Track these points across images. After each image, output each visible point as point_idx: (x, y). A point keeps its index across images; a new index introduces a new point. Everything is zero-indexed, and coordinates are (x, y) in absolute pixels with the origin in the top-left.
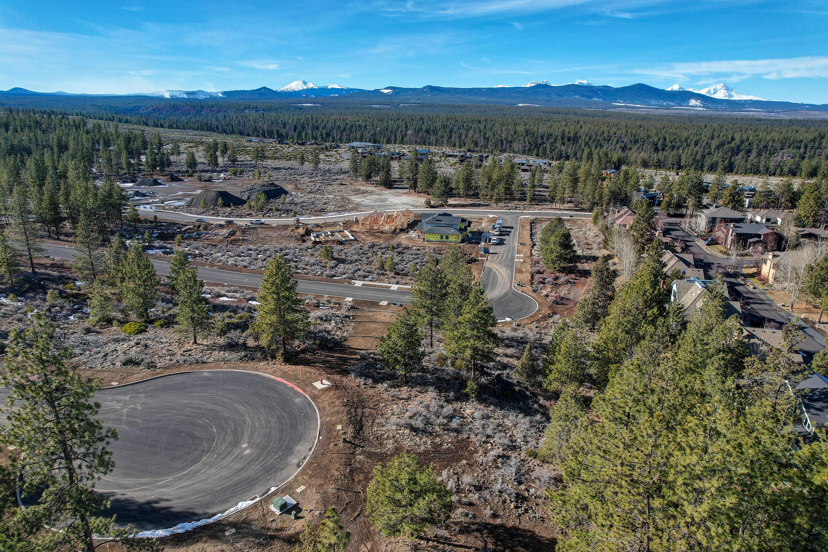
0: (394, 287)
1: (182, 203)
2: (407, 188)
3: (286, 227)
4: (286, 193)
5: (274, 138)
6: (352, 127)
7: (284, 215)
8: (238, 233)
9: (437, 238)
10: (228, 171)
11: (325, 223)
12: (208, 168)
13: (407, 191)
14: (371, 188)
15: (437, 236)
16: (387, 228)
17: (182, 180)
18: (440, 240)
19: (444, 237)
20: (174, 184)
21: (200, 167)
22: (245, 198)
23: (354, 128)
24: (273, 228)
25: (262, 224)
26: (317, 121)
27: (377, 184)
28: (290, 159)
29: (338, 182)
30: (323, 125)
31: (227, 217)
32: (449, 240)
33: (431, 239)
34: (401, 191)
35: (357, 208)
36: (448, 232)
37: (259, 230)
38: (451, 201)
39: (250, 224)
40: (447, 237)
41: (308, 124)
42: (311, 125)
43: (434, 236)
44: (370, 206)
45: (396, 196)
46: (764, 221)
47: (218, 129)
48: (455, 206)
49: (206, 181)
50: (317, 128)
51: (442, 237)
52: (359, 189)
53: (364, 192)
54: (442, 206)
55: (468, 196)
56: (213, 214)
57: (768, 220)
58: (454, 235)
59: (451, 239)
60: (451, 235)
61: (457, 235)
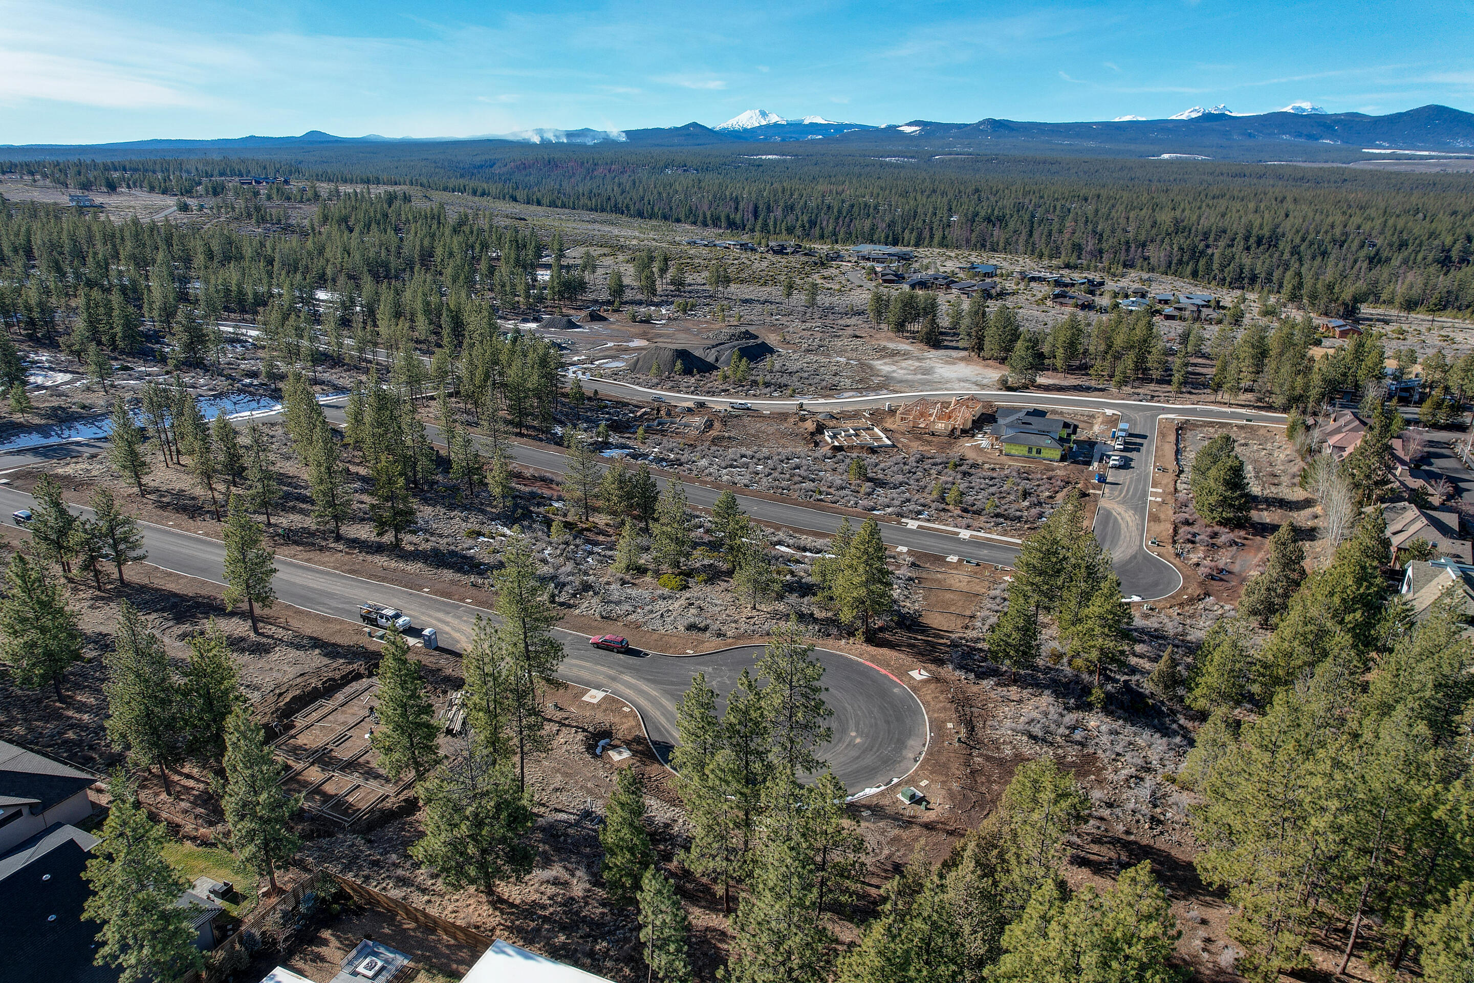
0: (965, 534)
1: (620, 364)
2: (965, 349)
3: (783, 416)
4: (771, 351)
5: (720, 227)
6: (852, 206)
7: (776, 394)
8: (717, 424)
9: (1024, 451)
10: (672, 303)
11: (842, 412)
12: (639, 297)
13: (965, 353)
14: (904, 346)
15: (1022, 448)
16: (940, 426)
17: (605, 319)
18: (1027, 455)
19: (1034, 450)
20: (597, 326)
21: (628, 295)
22: (711, 359)
23: (856, 209)
24: (764, 417)
25: (748, 409)
26: (792, 195)
27: (914, 337)
28: (765, 284)
29: (849, 331)
30: (802, 202)
31: (692, 393)
32: (1042, 455)
33: (1013, 452)
34: (954, 354)
35: (886, 384)
36: (1041, 443)
37: (746, 420)
38: (1041, 380)
39: (729, 409)
40: (1039, 452)
41: (776, 201)
42: (782, 203)
43: (1017, 447)
44: (906, 381)
45: (947, 363)
47: (628, 210)
48: (1047, 388)
49: (642, 322)
50: (792, 208)
51: (1030, 451)
52: (885, 348)
53: (894, 354)
54: (1025, 387)
55: (1070, 370)
56: (671, 389)
58: (1050, 448)
59: (1045, 453)
60: (1046, 447)
61: (1055, 449)
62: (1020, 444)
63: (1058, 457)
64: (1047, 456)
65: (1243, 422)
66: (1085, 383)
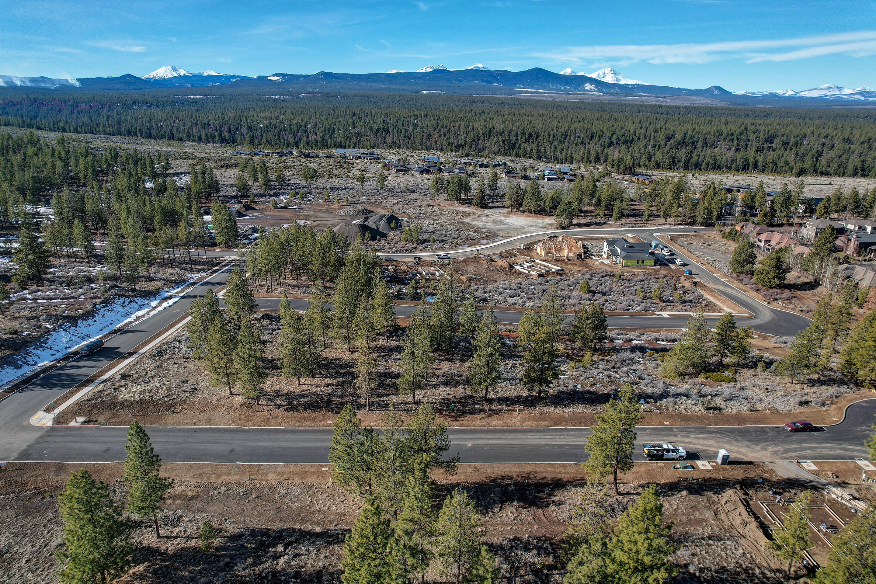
2: (507, 207)
9: (635, 262)
14: (465, 209)
16: (571, 254)
19: (640, 262)
25: (449, 258)
27: (467, 203)
32: (644, 264)
33: (629, 264)
39: (439, 260)
40: (643, 262)
43: (631, 261)
46: (857, 229)
49: (282, 208)
51: (638, 263)
57: (860, 228)
58: (649, 259)
59: (646, 263)
60: (647, 259)
61: (651, 259)
62: (633, 259)
63: (653, 264)
64: (647, 264)
65: (693, 233)
66: (594, 220)
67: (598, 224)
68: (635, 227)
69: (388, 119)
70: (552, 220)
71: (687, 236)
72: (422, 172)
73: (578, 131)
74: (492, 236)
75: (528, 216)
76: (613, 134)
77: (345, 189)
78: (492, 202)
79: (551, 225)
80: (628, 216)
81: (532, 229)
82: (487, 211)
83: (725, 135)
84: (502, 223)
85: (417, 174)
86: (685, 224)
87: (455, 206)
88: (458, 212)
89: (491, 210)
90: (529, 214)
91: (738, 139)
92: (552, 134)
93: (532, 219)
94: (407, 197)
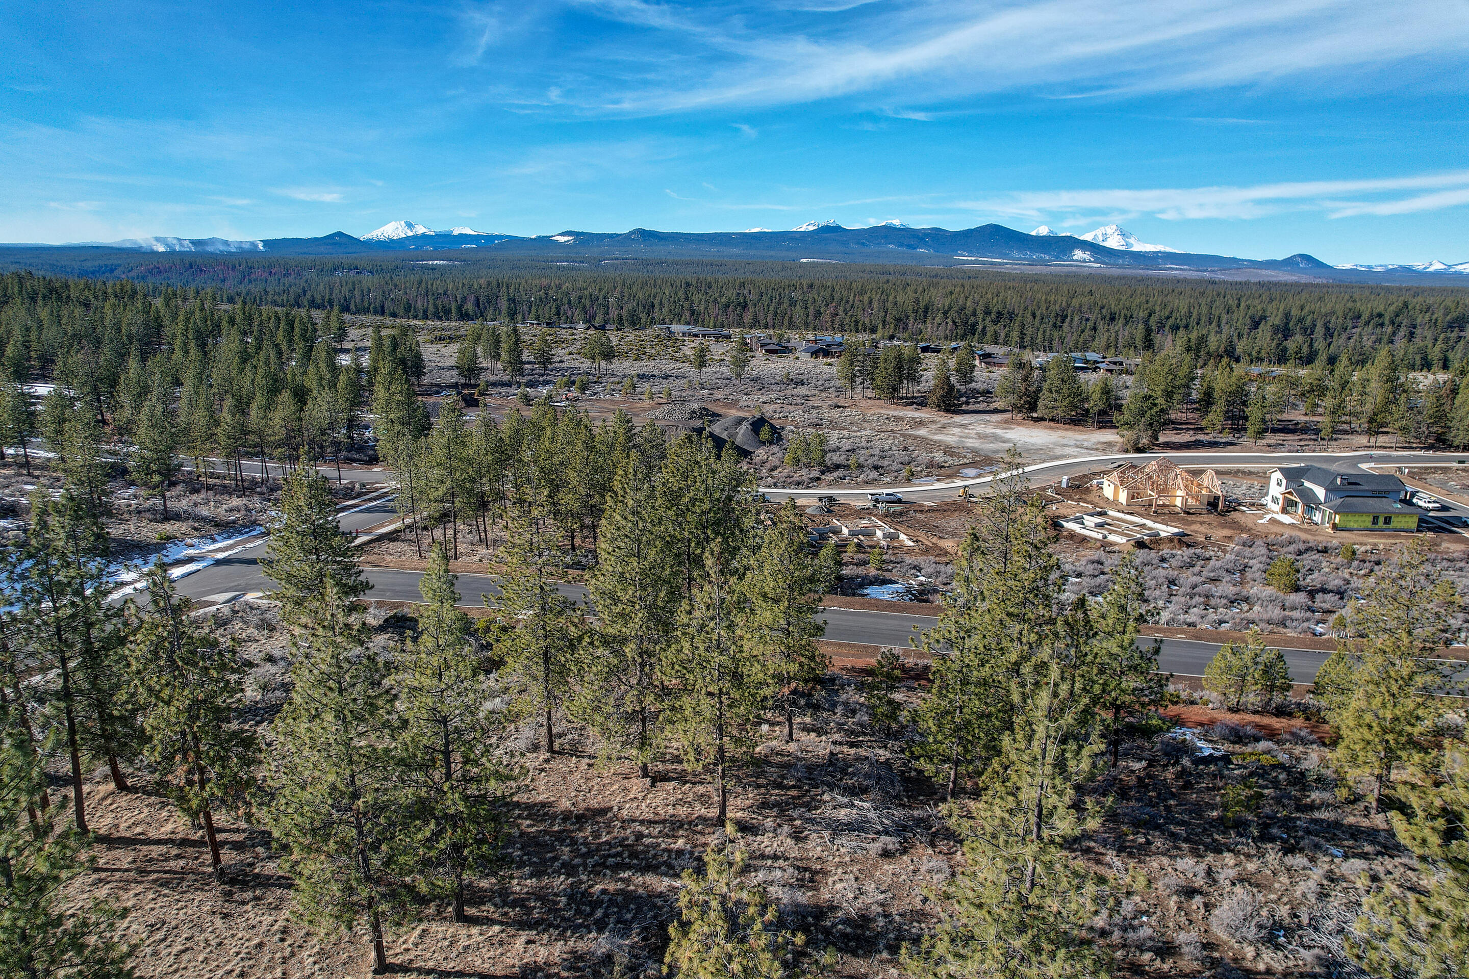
9: (1367, 521)
13: (1008, 415)
14: (912, 413)
15: (1364, 518)
18: (1370, 525)
19: (1381, 520)
32: (1391, 526)
33: (1351, 525)
34: (987, 417)
40: (1388, 520)
43: (1357, 518)
51: (1375, 520)
58: (1404, 515)
59: (1396, 523)
60: (1396, 515)
61: (1411, 514)
62: (1362, 513)
63: (1414, 526)
64: (1399, 526)
65: (1455, 465)
66: (1201, 437)
67: (1213, 445)
68: (1303, 451)
69: (746, 292)
70: (1109, 436)
71: (1445, 470)
72: (815, 354)
73: (1084, 309)
74: (983, 461)
75: (1051, 428)
76: (1150, 315)
77: (667, 377)
78: (967, 403)
79: (1110, 444)
80: (1274, 431)
81: (1067, 451)
82: (957, 419)
83: (1365, 316)
84: (996, 438)
85: (805, 357)
86: (1422, 448)
87: (890, 409)
88: (898, 419)
89: (967, 416)
90: (1052, 424)
91: (1392, 323)
92: (1038, 313)
93: (1061, 433)
94: (788, 392)
